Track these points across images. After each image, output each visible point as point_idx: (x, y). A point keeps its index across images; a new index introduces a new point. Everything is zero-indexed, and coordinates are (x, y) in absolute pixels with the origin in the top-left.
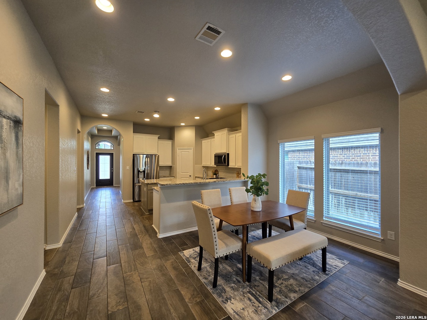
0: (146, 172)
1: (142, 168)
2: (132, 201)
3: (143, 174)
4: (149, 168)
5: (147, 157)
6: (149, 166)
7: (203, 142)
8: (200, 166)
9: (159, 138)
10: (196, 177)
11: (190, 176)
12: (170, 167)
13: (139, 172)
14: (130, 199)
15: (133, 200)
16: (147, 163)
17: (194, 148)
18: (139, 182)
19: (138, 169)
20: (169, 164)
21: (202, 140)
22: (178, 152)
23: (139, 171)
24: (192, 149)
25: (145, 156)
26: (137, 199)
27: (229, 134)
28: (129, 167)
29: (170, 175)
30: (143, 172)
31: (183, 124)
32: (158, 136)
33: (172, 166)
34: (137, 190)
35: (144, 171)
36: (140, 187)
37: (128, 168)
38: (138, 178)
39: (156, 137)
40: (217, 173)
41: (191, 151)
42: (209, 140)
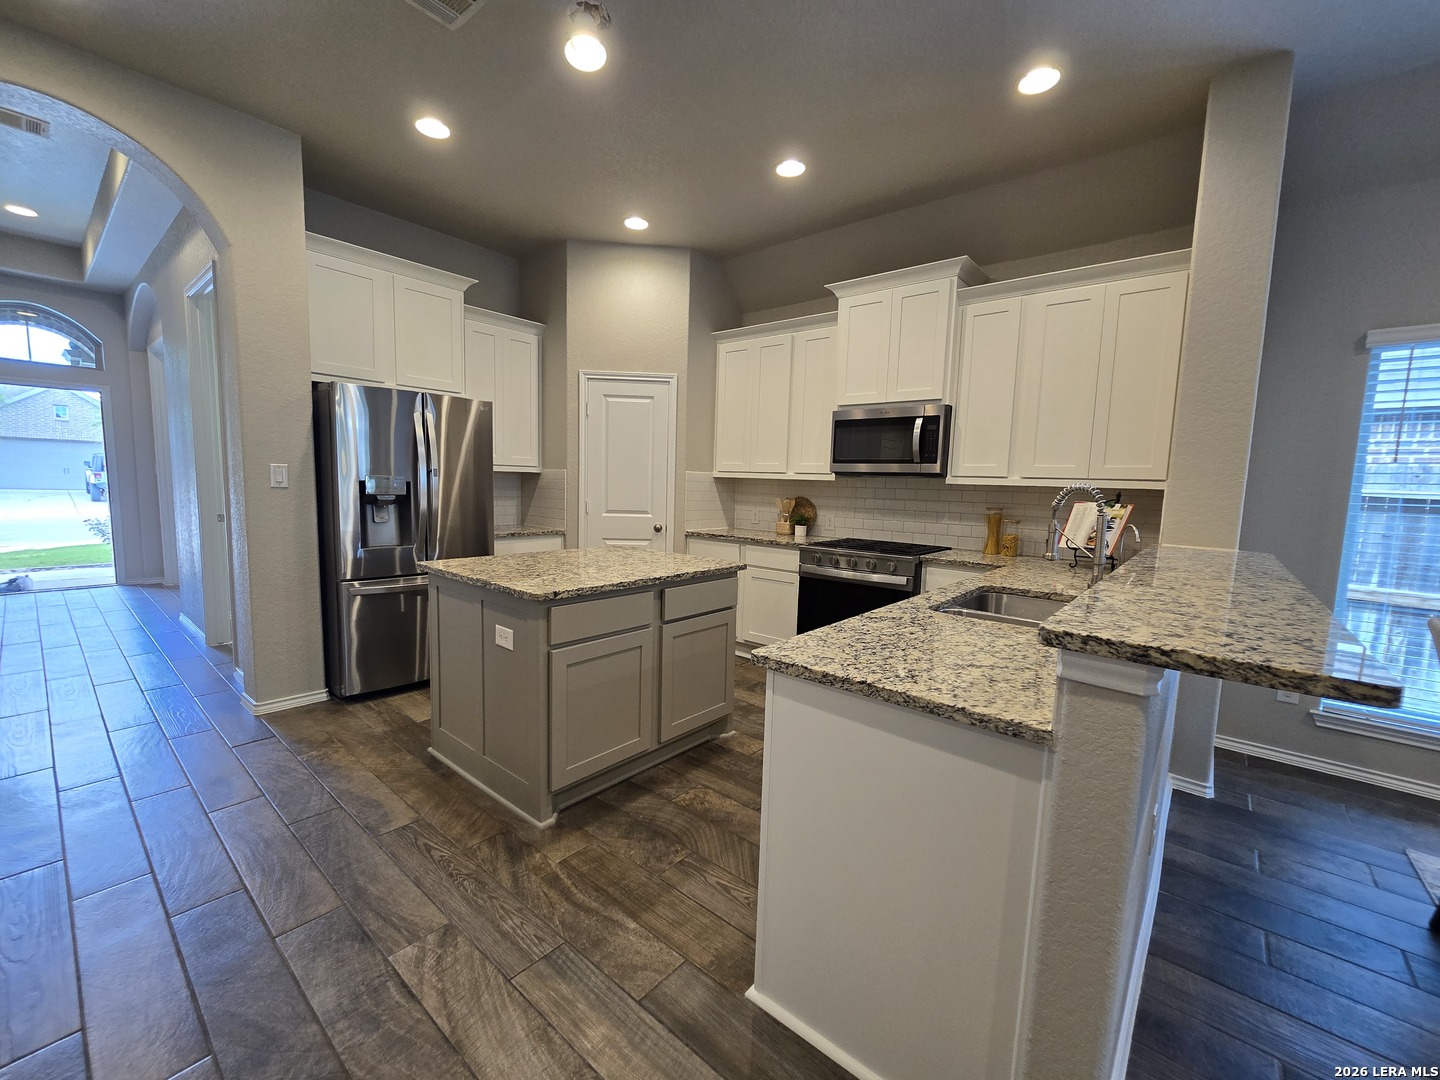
0: (418, 505)
2: (322, 696)
3: (391, 516)
4: (433, 480)
6: (433, 467)
8: (701, 480)
9: (467, 299)
10: (689, 535)
11: (658, 530)
12: (529, 482)
13: (369, 508)
14: (310, 687)
15: (331, 693)
16: (421, 447)
17: (684, 380)
19: (363, 484)
20: (526, 460)
21: (716, 338)
23: (366, 500)
24: (674, 382)
26: (352, 683)
27: (962, 299)
28: (287, 470)
29: (522, 522)
30: (391, 507)
31: (636, 224)
32: (467, 282)
33: (536, 476)
35: (402, 503)
37: (279, 474)
39: (452, 290)
40: (807, 512)
41: (670, 395)
42: (784, 337)
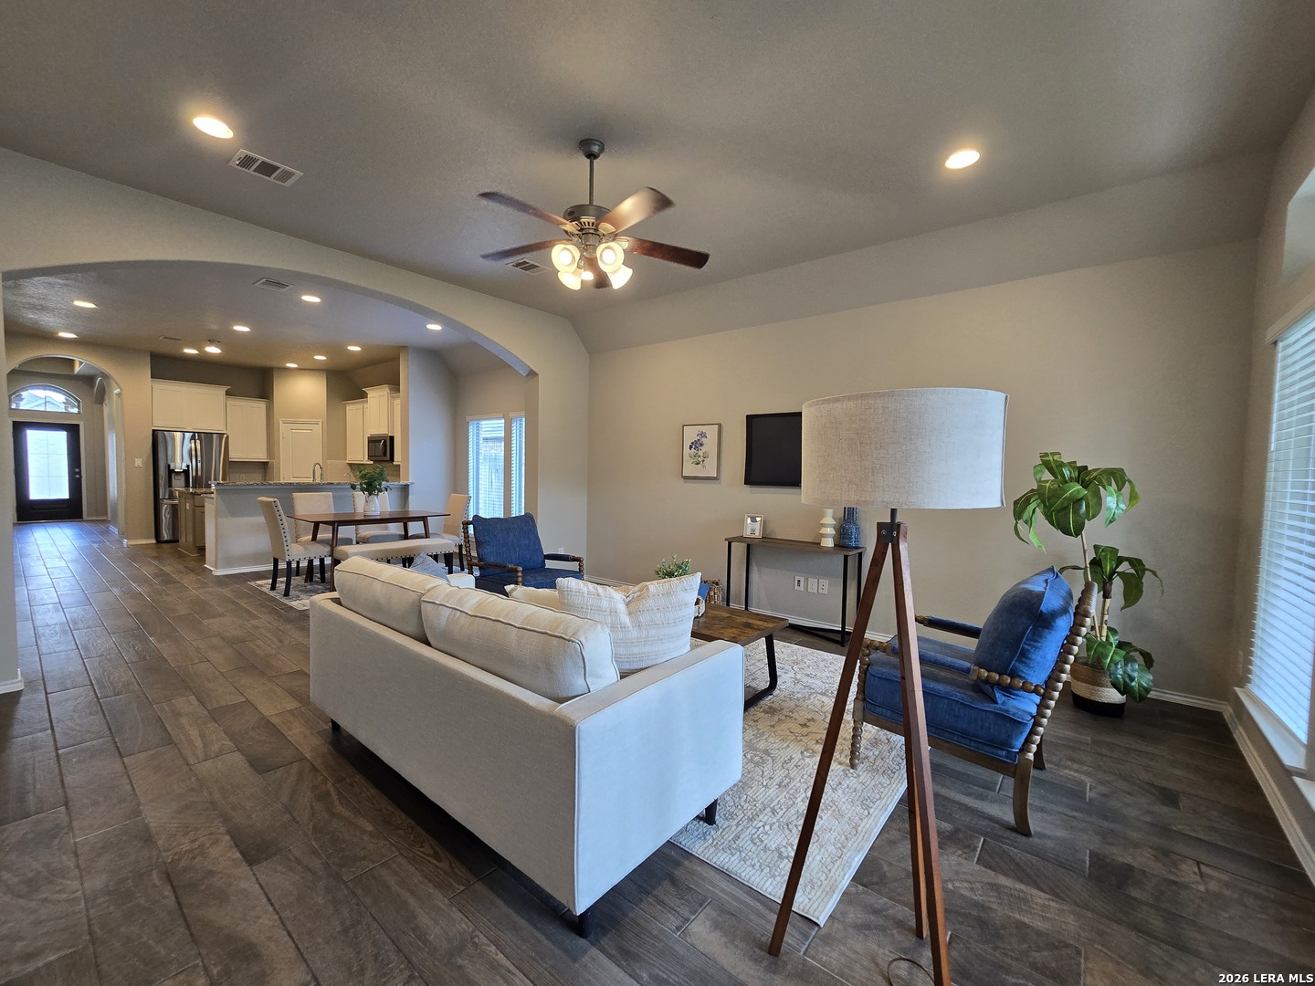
0: (192, 474)
1: (179, 465)
2: (153, 541)
3: (182, 478)
4: (199, 464)
5: (193, 438)
6: (199, 459)
7: (348, 408)
8: (340, 463)
9: (228, 393)
12: (265, 465)
13: (173, 474)
14: (149, 538)
15: (157, 540)
16: (193, 453)
17: (325, 423)
18: (171, 497)
19: (169, 466)
20: (260, 455)
21: (345, 404)
22: (283, 429)
23: (171, 472)
24: (320, 423)
25: (188, 436)
26: (166, 535)
27: (393, 398)
28: (141, 461)
30: (182, 474)
31: (291, 365)
32: (226, 388)
33: (267, 462)
34: (168, 516)
35: (186, 472)
36: (174, 509)
37: (138, 462)
38: (170, 486)
39: (219, 392)
41: (318, 429)
42: (359, 406)
